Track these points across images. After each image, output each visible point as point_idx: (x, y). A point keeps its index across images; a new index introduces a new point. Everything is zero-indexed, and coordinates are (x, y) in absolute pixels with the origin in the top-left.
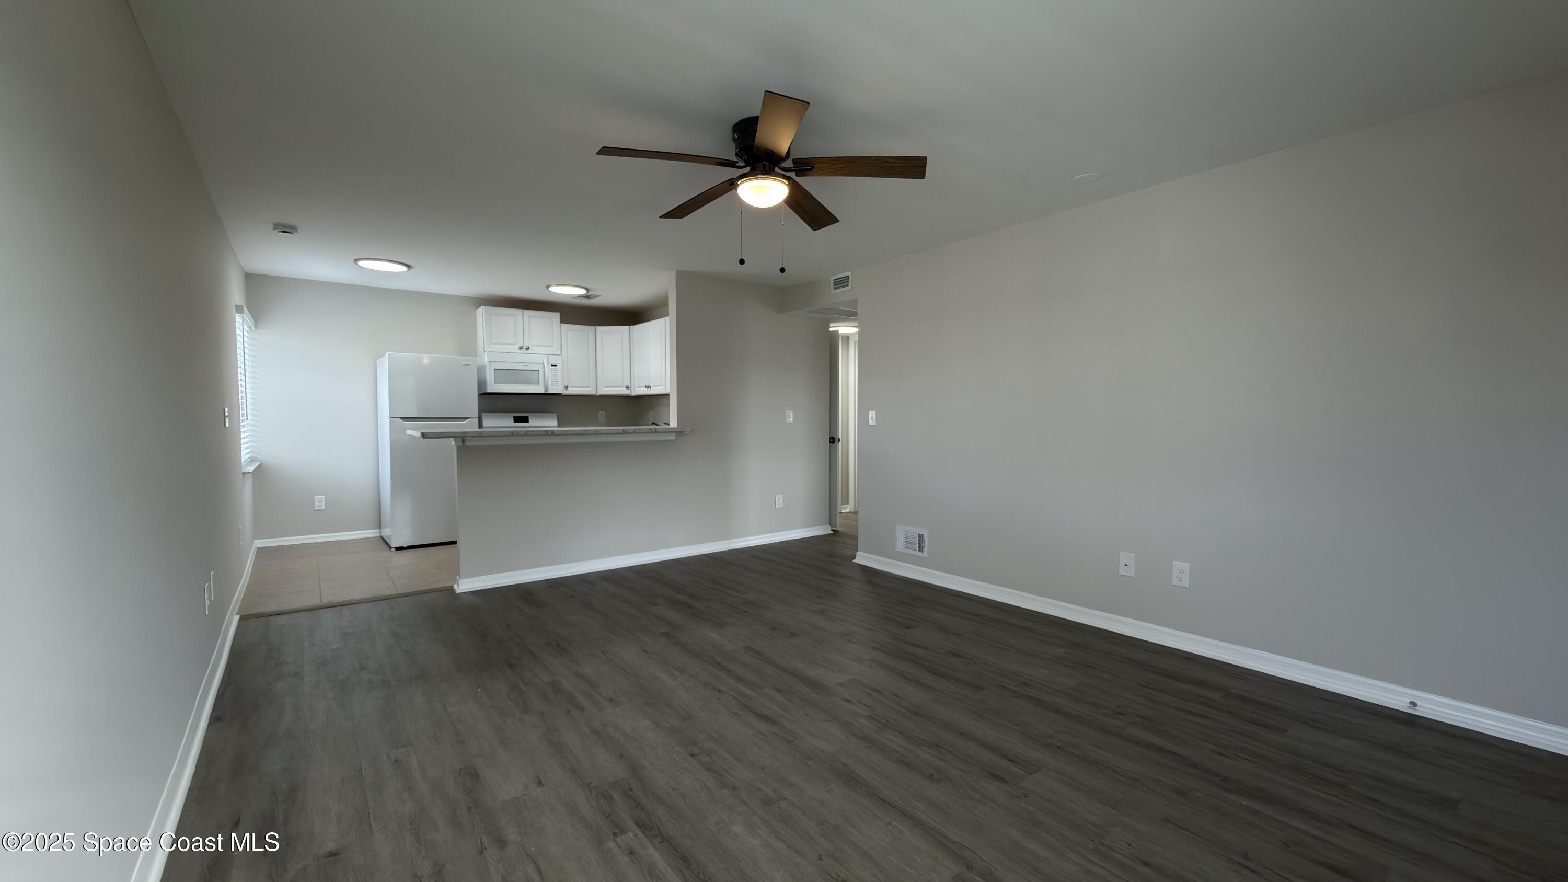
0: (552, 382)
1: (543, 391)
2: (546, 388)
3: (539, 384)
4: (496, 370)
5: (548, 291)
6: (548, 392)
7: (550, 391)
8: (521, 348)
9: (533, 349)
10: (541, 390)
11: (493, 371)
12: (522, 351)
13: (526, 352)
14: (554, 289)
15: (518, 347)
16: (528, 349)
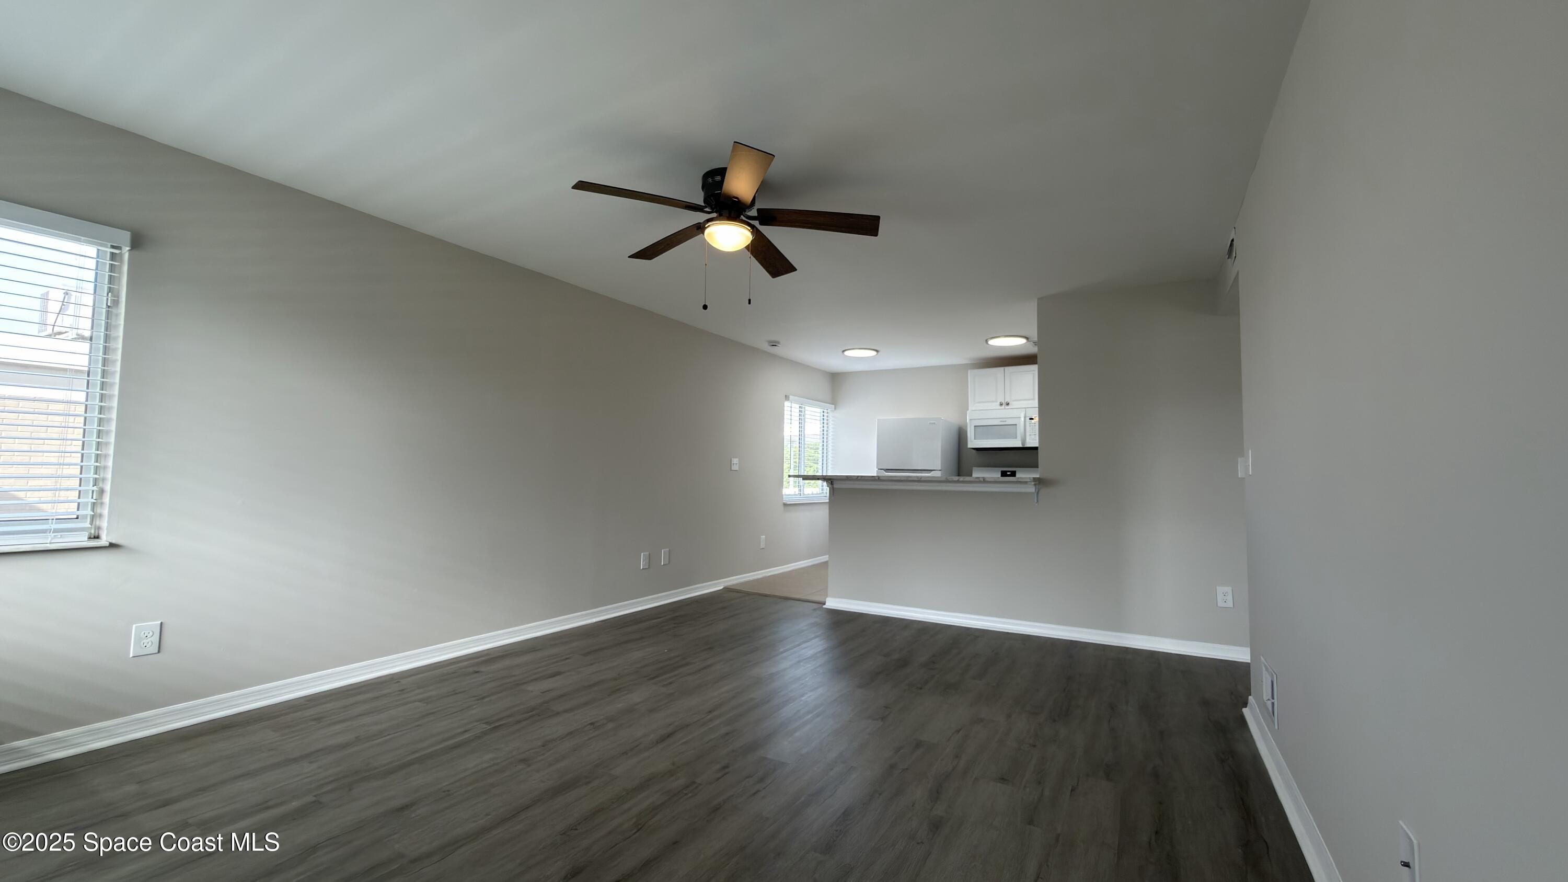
0: (1030, 435)
1: (1020, 446)
2: (1024, 441)
3: (1016, 438)
4: (976, 427)
5: (988, 345)
6: (1025, 446)
7: (1028, 445)
8: (1001, 404)
9: (1014, 404)
10: (1017, 444)
11: (973, 428)
12: (1003, 407)
13: (1007, 407)
14: (992, 342)
15: (998, 403)
16: (1008, 404)
